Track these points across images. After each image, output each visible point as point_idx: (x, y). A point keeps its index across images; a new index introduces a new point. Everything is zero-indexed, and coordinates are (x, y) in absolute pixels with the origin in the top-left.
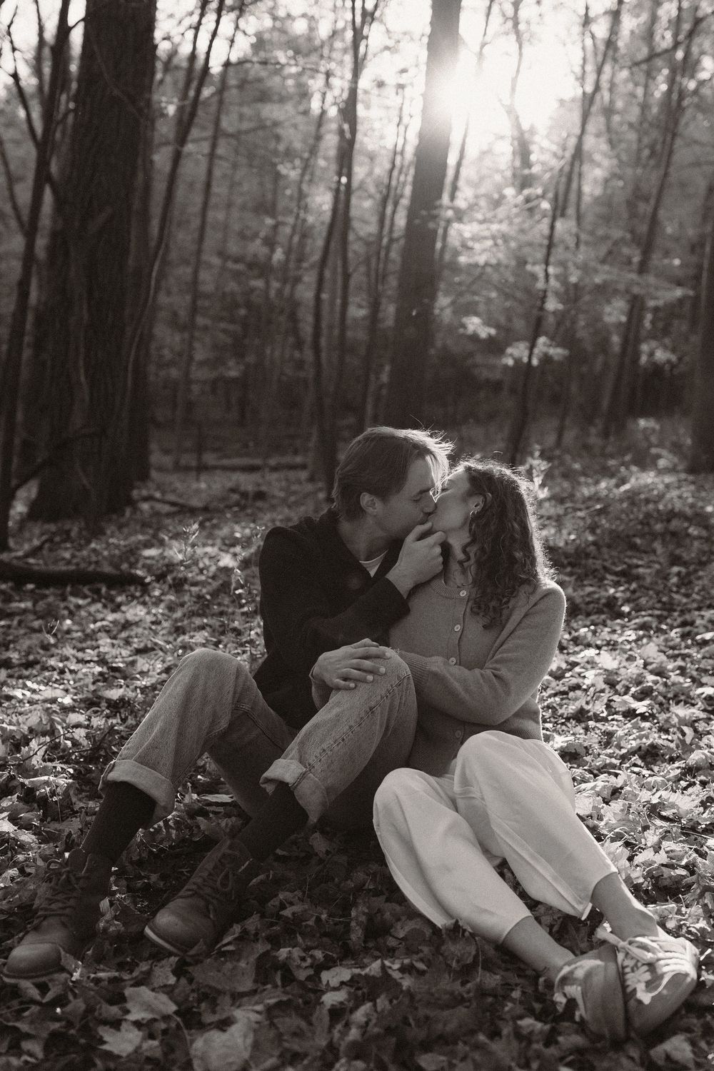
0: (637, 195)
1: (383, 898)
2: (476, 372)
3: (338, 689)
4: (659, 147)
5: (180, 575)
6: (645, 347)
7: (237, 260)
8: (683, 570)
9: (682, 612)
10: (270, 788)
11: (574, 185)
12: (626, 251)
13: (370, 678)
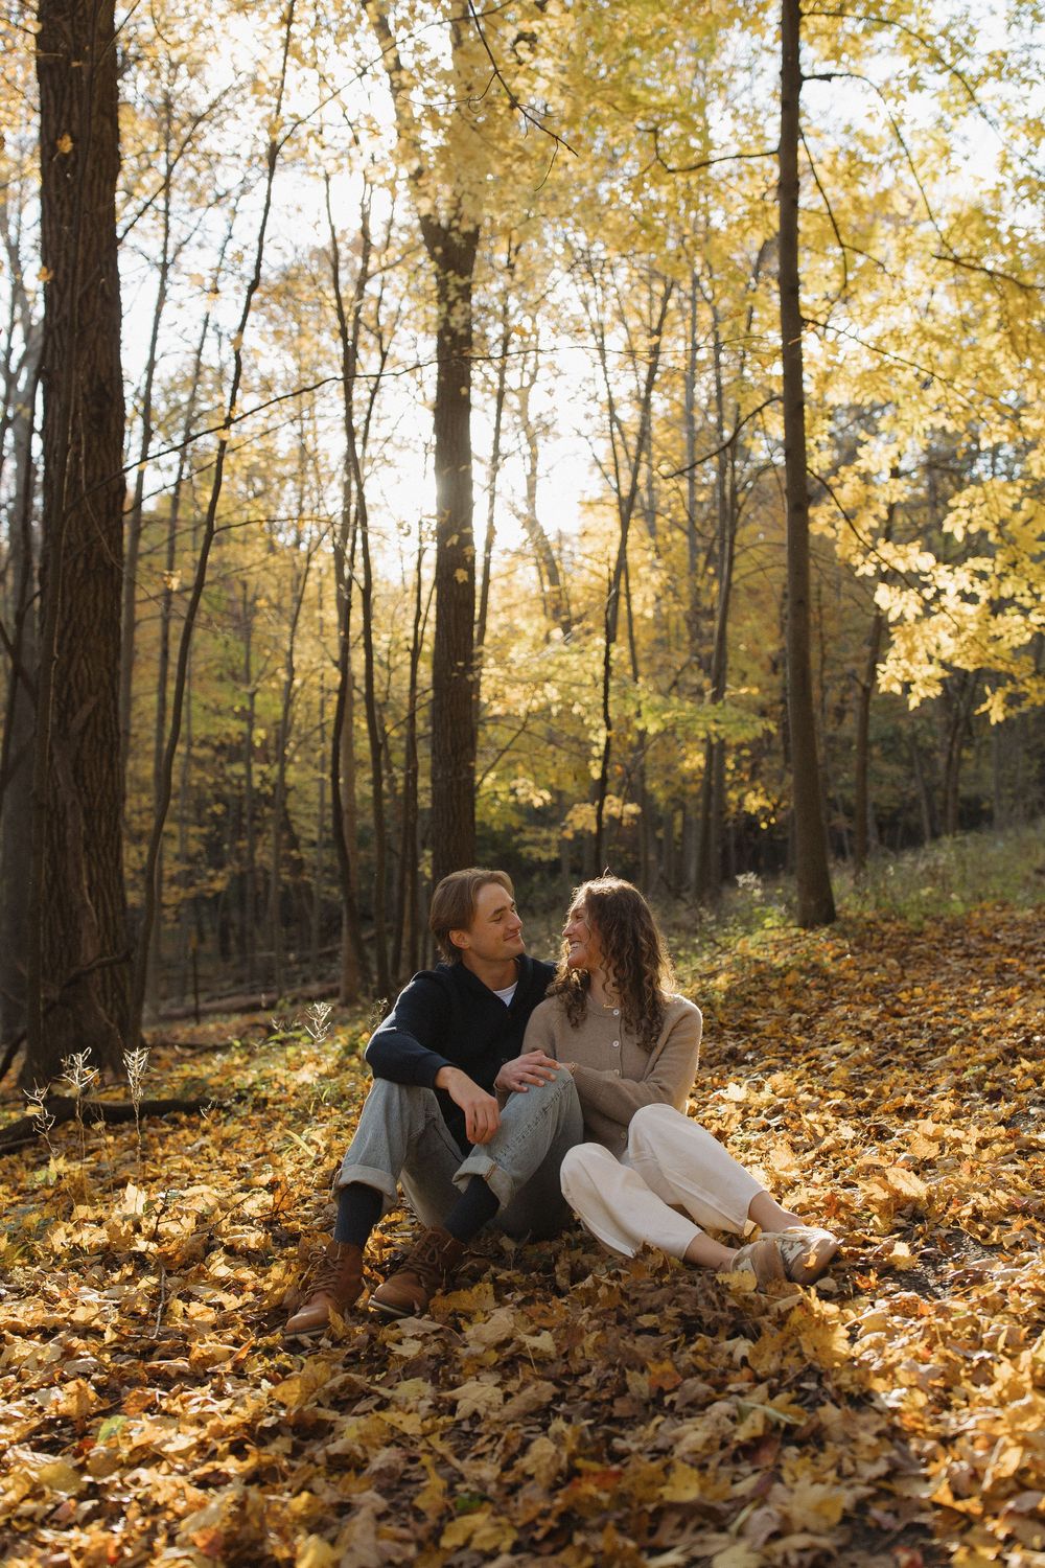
0: (697, 613)
1: (580, 1250)
2: (524, 851)
3: (519, 1091)
4: (716, 549)
5: (263, 1095)
6: (733, 796)
7: (204, 743)
8: (804, 1016)
9: (806, 1052)
10: (462, 1186)
11: (623, 608)
12: (695, 680)
13: (542, 1082)
